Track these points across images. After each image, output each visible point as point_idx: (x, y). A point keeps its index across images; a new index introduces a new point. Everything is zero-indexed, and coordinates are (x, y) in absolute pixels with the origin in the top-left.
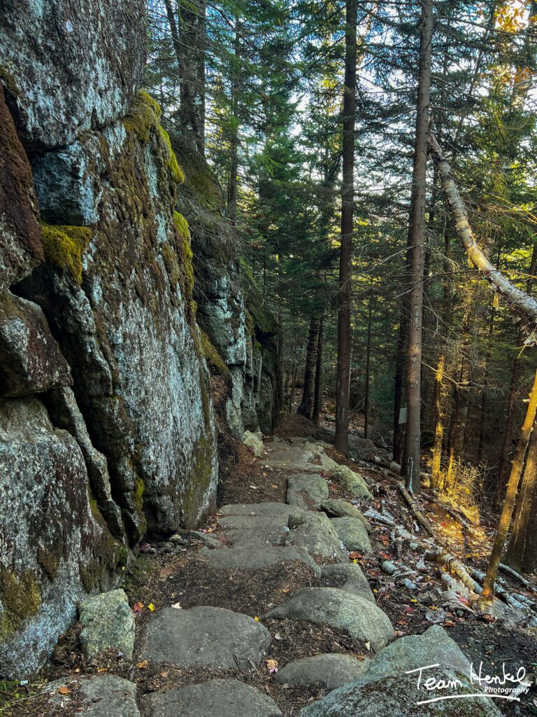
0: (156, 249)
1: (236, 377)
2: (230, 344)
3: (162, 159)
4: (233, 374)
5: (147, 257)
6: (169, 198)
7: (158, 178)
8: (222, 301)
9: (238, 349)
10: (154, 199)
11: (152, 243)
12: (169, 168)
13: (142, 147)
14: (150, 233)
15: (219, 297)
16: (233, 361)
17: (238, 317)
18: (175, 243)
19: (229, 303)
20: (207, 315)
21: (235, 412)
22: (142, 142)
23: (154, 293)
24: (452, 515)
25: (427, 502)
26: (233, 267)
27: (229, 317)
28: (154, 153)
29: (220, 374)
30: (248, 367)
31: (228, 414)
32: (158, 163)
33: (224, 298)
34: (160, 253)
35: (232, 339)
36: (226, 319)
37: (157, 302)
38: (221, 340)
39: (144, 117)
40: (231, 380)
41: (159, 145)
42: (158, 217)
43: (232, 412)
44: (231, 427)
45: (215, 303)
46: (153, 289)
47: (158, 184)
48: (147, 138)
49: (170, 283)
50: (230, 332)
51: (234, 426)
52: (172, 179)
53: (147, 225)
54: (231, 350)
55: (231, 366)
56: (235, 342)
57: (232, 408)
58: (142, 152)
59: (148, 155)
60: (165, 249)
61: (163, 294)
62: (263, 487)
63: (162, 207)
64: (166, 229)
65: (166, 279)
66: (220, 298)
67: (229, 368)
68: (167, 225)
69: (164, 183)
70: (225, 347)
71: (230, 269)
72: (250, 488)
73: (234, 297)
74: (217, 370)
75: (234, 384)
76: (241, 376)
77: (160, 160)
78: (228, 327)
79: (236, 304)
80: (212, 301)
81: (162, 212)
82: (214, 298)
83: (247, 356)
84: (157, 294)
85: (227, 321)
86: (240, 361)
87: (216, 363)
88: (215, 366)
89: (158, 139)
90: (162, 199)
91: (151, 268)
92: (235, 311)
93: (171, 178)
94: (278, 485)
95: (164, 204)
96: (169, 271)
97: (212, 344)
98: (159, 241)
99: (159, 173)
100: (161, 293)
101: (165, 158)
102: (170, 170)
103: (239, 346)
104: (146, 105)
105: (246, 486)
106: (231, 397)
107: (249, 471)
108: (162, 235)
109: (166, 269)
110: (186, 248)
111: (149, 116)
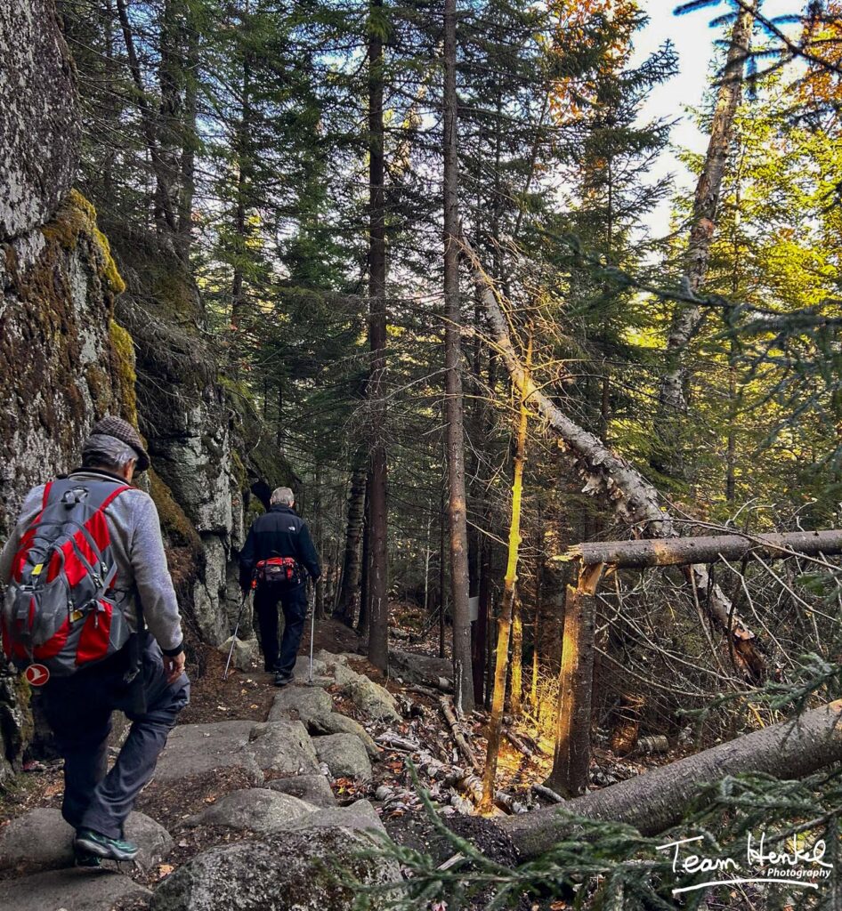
0: (78, 371)
1: (212, 551)
2: (204, 501)
3: (95, 267)
4: (209, 546)
5: (63, 379)
6: (102, 309)
7: (87, 287)
8: (192, 441)
9: (215, 509)
10: (81, 312)
11: (72, 363)
12: (105, 276)
13: (67, 255)
14: (69, 352)
15: (190, 435)
16: (208, 526)
17: (218, 462)
18: (110, 364)
19: (204, 443)
20: (172, 460)
21: (208, 604)
22: (67, 250)
23: (68, 423)
24: (510, 740)
25: (479, 724)
26: (211, 394)
27: (203, 463)
28: (84, 260)
29: (186, 545)
30: (235, 537)
31: (198, 606)
32: (88, 271)
33: (196, 436)
34: (84, 375)
35: (207, 495)
36: (198, 466)
37: (71, 434)
38: (191, 496)
39: (72, 222)
40: (204, 554)
41: (91, 251)
42: (85, 333)
43: (204, 603)
44: (202, 626)
45: (184, 443)
46: (66, 417)
47: (88, 295)
48: (74, 244)
49: (95, 411)
50: (203, 484)
51: (206, 624)
52: (109, 288)
53: (66, 342)
54: (205, 510)
55: (205, 535)
56: (212, 498)
57: (204, 597)
58: (67, 261)
59: (75, 262)
60: (91, 370)
61: (82, 424)
62: (237, 708)
63: (92, 321)
64: (96, 347)
65: (89, 405)
66: (191, 437)
67: (202, 538)
68: (97, 341)
69: (96, 294)
70: (197, 506)
71: (207, 399)
72: (217, 710)
73: (211, 435)
74: (182, 538)
75: (210, 561)
76: (221, 549)
77: (91, 267)
78: (202, 478)
79: (215, 444)
80: (179, 441)
81: (91, 327)
82: (182, 437)
83: (234, 520)
84: (72, 424)
85: (200, 468)
86: (219, 526)
87: (180, 529)
88: (178, 533)
89: (89, 245)
90: (92, 312)
91: (66, 393)
92: (215, 455)
93: (106, 287)
94: (260, 705)
95: (95, 318)
96: (94, 396)
97: (178, 501)
98: (84, 360)
99: (90, 283)
100: (79, 424)
101: (98, 265)
102: (105, 278)
103: (218, 505)
104: (76, 209)
105: (211, 707)
106: (203, 581)
107: (219, 687)
108: (89, 353)
109: (91, 394)
110: (125, 369)
111: (77, 221)
